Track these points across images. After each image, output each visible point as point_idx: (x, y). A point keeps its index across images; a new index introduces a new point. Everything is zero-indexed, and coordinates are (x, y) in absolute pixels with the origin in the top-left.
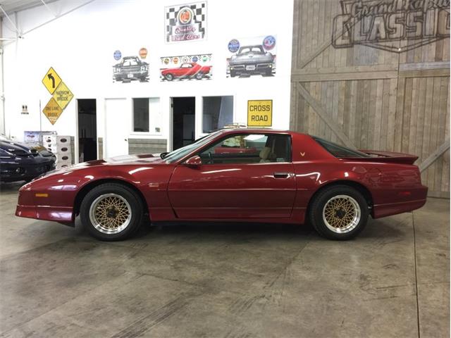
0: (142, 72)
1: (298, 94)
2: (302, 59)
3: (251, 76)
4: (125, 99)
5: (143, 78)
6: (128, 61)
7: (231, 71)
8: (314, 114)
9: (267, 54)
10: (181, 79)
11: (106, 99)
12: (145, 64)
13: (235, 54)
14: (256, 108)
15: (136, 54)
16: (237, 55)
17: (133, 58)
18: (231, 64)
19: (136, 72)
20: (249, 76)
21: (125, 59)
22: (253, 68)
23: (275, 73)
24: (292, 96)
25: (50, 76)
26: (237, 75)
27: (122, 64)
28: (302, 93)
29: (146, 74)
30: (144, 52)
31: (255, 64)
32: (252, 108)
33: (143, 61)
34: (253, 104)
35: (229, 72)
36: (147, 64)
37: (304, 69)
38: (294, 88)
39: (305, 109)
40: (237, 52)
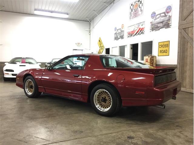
0: (122, 35)
1: (182, 36)
2: (184, 15)
3: (160, 29)
4: (117, 47)
5: (122, 37)
6: (118, 31)
7: (152, 28)
8: (191, 47)
9: (168, 16)
10: (134, 36)
11: (113, 48)
12: (123, 31)
13: (154, 19)
14: (162, 46)
15: (120, 27)
16: (155, 20)
17: (120, 29)
18: (152, 25)
19: (120, 35)
20: (159, 30)
21: (118, 30)
22: (161, 25)
23: (171, 26)
24: (179, 37)
25: (99, 41)
26: (154, 30)
27: (117, 32)
28: (184, 35)
29: (123, 36)
30: (123, 26)
31: (162, 22)
32: (160, 46)
33: (122, 30)
34: (161, 44)
35: (151, 29)
36: (124, 31)
37: (185, 21)
38: (180, 33)
39: (186, 44)
40: (155, 18)
